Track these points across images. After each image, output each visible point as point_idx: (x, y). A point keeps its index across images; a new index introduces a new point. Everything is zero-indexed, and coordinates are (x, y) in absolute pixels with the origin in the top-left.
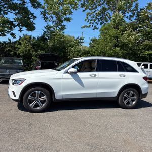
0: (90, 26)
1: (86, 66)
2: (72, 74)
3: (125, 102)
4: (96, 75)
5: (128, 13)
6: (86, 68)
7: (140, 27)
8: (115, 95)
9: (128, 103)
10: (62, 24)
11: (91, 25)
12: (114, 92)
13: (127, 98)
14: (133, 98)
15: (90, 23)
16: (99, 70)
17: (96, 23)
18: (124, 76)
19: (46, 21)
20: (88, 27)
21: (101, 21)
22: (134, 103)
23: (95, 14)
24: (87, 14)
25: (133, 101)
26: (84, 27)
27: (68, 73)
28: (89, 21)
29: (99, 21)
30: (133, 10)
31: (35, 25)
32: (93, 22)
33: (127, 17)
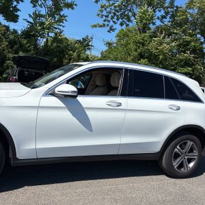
0: (104, 25)
1: (98, 83)
2: (65, 97)
3: (176, 164)
4: (120, 104)
5: (160, 11)
6: (97, 86)
7: (176, 34)
8: (158, 149)
9: (181, 166)
10: (62, 13)
11: (106, 23)
12: (155, 141)
13: (179, 156)
14: (190, 156)
15: (105, 21)
16: (127, 93)
17: (114, 22)
18: (178, 109)
19: (35, 6)
20: (101, 26)
21: (120, 20)
22: (191, 165)
23: (113, 7)
24: (102, 7)
25: (190, 161)
26: (95, 26)
27: (53, 94)
28: (104, 18)
29: (118, 19)
30: (167, 8)
31: (18, 13)
32: (109, 19)
33: (158, 18)
